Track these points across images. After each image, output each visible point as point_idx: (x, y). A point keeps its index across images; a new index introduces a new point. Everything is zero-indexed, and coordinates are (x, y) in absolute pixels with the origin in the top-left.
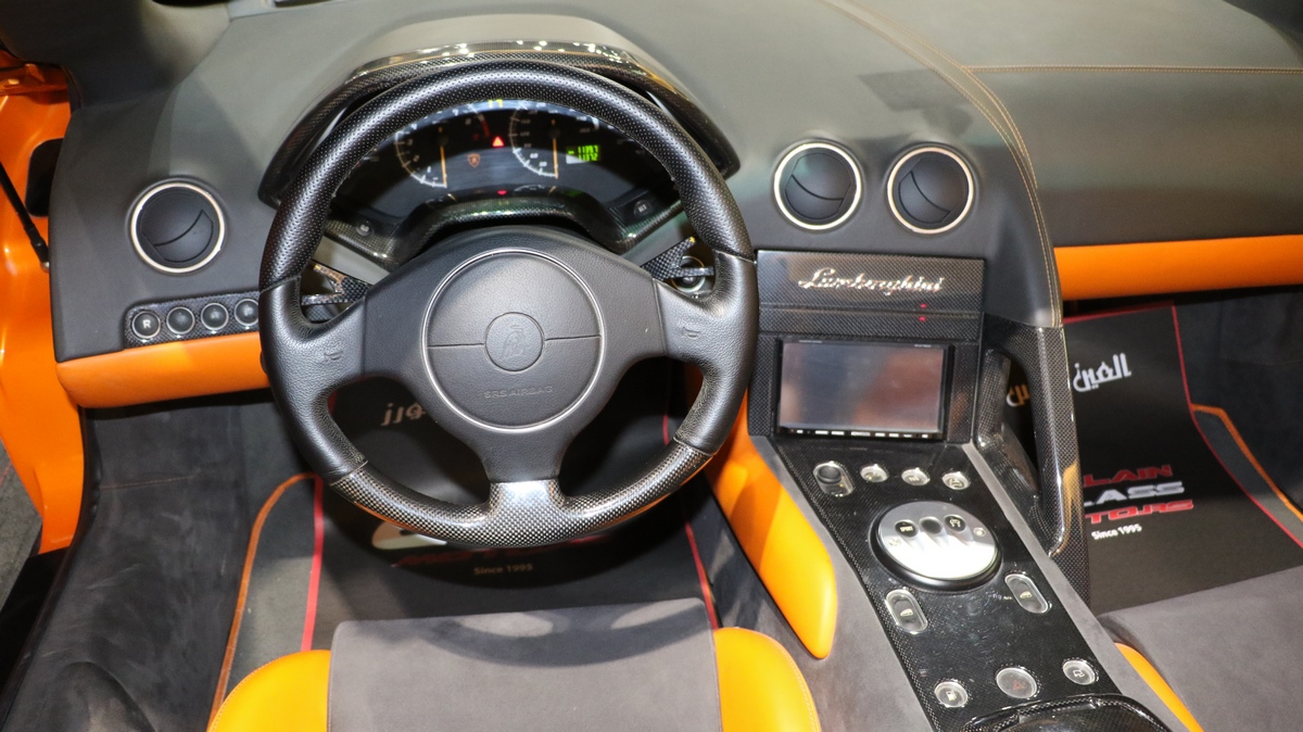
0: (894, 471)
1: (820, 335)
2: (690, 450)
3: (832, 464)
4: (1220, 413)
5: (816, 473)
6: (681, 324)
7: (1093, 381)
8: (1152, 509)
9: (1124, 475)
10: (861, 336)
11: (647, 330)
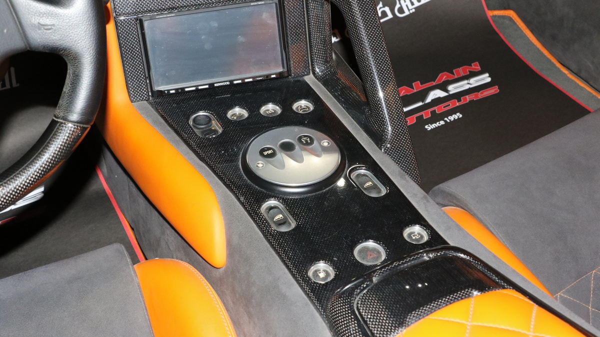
0: (253, 109)
1: (172, 9)
3: (201, 113)
4: (511, 13)
5: (191, 122)
6: (35, 20)
7: (410, 7)
9: (443, 77)
11: (5, 31)
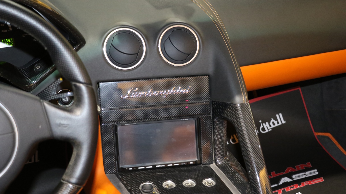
0: (179, 182)
1: (135, 120)
2: (71, 185)
3: (148, 183)
4: (329, 135)
5: (140, 188)
6: (58, 121)
7: (269, 128)
8: (305, 184)
9: (289, 170)
10: (154, 118)
11: (40, 127)
